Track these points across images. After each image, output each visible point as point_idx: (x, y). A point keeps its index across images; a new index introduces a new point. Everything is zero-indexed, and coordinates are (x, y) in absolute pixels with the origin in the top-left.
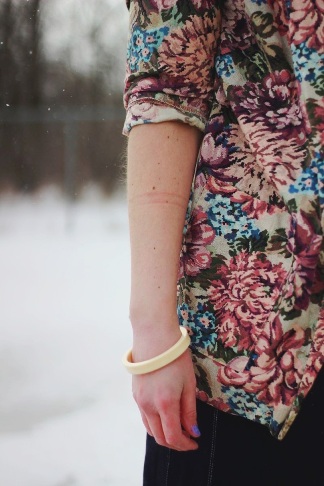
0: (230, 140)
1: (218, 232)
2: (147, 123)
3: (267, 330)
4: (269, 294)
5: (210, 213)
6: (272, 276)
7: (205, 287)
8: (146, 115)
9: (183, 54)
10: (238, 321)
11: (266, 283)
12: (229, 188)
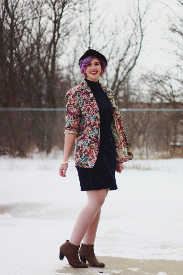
0: (84, 133)
1: (85, 146)
2: (69, 133)
3: (95, 154)
4: (93, 150)
5: (84, 144)
6: (92, 147)
7: (84, 153)
8: (69, 132)
9: (74, 124)
10: (91, 155)
11: (92, 149)
12: (85, 139)
